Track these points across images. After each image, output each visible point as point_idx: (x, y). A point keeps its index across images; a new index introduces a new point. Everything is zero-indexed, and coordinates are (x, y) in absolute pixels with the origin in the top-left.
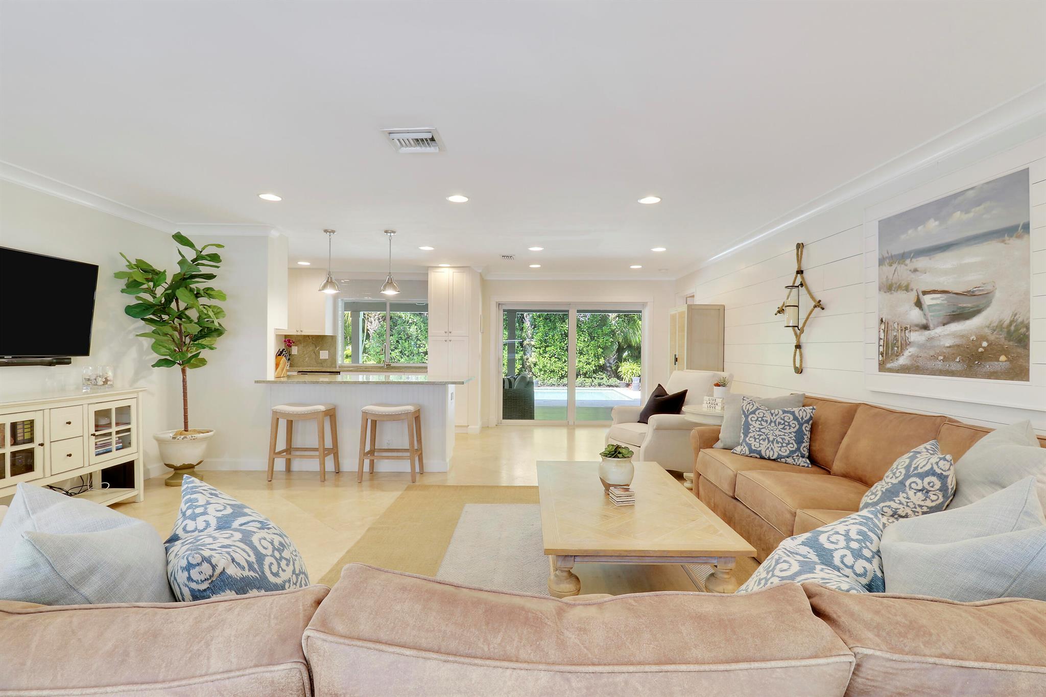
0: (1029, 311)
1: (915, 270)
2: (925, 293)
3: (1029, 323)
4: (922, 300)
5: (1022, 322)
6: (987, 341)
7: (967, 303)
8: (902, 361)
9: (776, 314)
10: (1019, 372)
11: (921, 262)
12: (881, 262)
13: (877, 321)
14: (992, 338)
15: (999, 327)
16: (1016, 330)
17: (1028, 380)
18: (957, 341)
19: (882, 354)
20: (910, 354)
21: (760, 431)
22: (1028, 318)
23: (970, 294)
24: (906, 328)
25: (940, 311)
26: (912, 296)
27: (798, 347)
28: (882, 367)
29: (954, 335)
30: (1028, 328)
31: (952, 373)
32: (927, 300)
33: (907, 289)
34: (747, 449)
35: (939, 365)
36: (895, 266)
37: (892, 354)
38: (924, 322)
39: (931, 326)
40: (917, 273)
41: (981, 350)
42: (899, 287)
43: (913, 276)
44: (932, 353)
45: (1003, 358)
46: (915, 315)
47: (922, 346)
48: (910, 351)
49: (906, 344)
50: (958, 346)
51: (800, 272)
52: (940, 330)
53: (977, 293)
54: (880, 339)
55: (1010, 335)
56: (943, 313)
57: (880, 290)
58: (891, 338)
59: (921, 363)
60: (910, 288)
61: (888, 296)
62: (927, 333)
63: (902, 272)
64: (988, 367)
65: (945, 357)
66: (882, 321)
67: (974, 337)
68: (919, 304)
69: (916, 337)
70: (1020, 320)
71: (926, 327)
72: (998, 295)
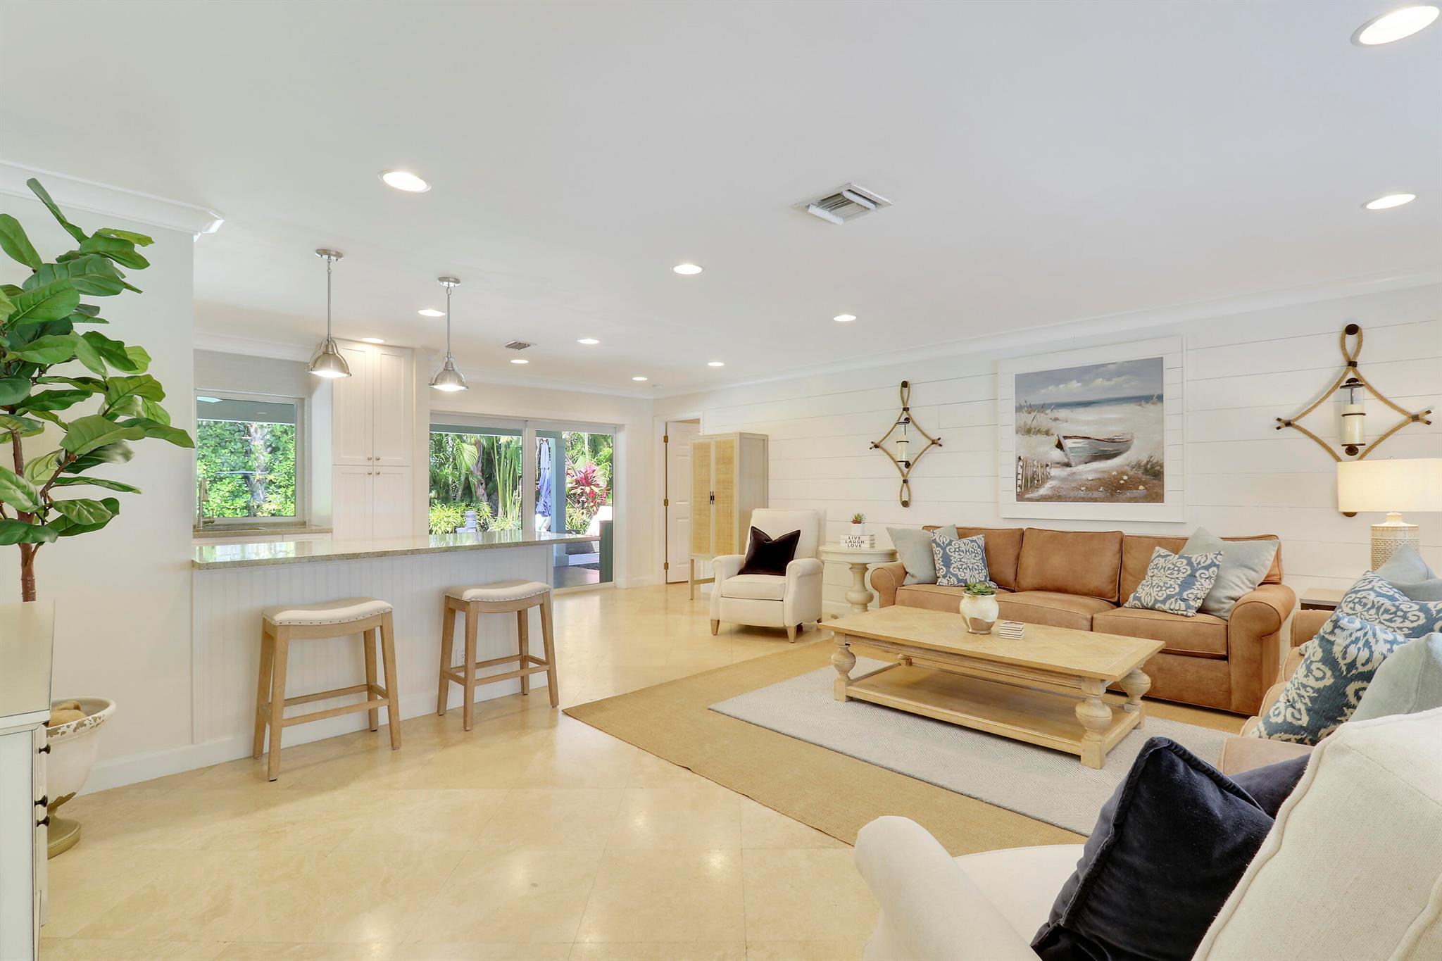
0: (1163, 454)
1: (1056, 419)
2: (1065, 437)
3: (1163, 463)
4: (1063, 443)
5: (1157, 463)
6: (1127, 475)
7: (1109, 448)
8: (1043, 491)
9: (871, 448)
10: (1155, 496)
11: (1062, 413)
12: (1019, 409)
13: (1014, 460)
14: (1131, 473)
15: (1138, 465)
16: (1153, 467)
17: (1163, 502)
18: (1099, 476)
19: (1020, 487)
20: (1051, 486)
21: (960, 561)
22: (1163, 459)
23: (1112, 441)
24: (1047, 465)
25: (1080, 452)
26: (1054, 440)
27: (905, 481)
28: (1020, 497)
29: (1095, 471)
30: (1162, 467)
31: (1095, 500)
32: (1068, 444)
33: (1047, 433)
34: (955, 580)
35: (1082, 494)
36: (1033, 414)
37: (1031, 487)
38: (1066, 460)
39: (1073, 464)
40: (1058, 421)
41: (1122, 482)
42: (1039, 432)
43: (1054, 424)
44: (1074, 485)
45: (1141, 487)
46: (1057, 455)
47: (1063, 480)
48: (1048, 485)
49: (1047, 478)
50: (1098, 479)
51: (906, 409)
52: (1082, 467)
53: (1117, 440)
54: (1018, 474)
55: (1146, 471)
56: (1085, 454)
57: (1017, 433)
58: (1030, 474)
59: (1063, 493)
60: (1050, 433)
61: (1026, 437)
62: (1069, 469)
63: (1043, 420)
64: (1129, 494)
65: (1087, 488)
66: (1020, 458)
67: (1114, 473)
68: (1059, 446)
69: (1054, 472)
70: (1155, 461)
71: (1068, 465)
72: (1135, 442)
